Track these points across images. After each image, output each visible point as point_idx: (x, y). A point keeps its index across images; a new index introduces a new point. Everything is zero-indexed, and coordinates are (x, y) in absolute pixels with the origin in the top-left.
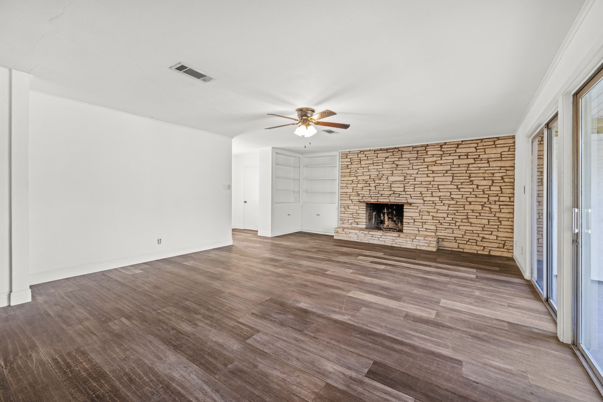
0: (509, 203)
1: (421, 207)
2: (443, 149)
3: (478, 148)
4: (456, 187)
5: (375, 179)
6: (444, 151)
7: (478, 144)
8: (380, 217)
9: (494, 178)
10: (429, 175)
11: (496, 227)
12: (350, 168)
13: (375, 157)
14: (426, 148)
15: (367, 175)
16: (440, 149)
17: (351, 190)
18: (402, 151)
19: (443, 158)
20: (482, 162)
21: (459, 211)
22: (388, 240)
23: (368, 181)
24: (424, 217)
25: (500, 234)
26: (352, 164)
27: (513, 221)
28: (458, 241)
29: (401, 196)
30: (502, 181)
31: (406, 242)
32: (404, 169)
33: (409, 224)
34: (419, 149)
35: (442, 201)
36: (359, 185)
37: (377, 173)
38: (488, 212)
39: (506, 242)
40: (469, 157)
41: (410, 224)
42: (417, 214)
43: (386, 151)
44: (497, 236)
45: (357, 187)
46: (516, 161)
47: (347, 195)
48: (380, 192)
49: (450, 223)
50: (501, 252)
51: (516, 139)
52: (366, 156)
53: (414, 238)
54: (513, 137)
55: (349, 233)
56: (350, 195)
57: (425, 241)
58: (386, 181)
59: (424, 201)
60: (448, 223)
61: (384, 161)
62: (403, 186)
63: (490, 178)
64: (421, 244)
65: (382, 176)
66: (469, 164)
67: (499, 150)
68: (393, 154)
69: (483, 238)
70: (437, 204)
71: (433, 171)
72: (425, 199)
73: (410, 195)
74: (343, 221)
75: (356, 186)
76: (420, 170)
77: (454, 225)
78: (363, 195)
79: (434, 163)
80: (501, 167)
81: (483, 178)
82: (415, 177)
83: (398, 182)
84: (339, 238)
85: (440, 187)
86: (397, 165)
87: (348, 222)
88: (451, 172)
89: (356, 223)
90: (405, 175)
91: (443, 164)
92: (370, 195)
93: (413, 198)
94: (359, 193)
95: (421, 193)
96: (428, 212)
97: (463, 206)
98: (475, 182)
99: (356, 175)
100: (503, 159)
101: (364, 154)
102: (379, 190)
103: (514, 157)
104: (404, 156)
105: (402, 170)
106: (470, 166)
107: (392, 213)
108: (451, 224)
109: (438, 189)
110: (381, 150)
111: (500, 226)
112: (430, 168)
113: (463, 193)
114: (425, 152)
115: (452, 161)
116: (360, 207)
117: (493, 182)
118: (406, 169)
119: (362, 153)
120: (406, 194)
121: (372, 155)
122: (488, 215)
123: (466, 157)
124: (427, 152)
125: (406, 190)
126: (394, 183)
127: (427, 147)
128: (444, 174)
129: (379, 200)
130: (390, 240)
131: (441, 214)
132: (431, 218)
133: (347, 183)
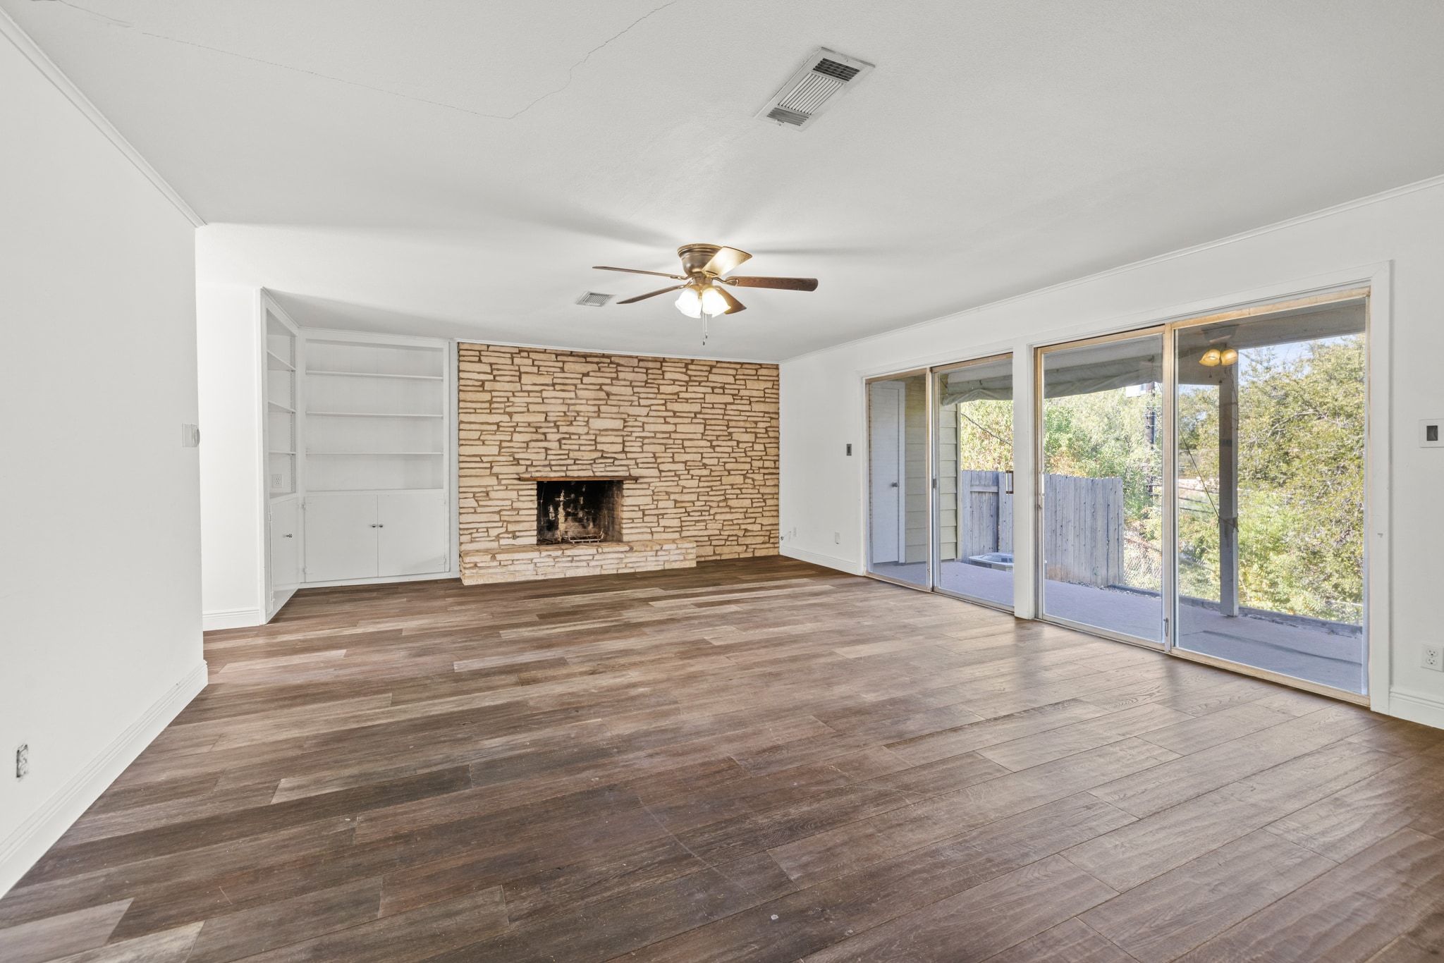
0: (774, 471)
1: (656, 483)
2: (689, 372)
3: (737, 377)
4: (709, 444)
5: (558, 423)
6: (690, 376)
7: (736, 370)
8: (547, 513)
9: (757, 430)
10: (668, 420)
11: (760, 510)
12: (491, 391)
13: (558, 370)
14: (662, 366)
15: (539, 412)
16: (684, 370)
17: (495, 450)
18: (618, 365)
19: (690, 389)
20: (743, 402)
21: (714, 488)
22: (609, 561)
23: (540, 427)
24: (661, 505)
25: (765, 521)
26: (494, 380)
27: (778, 499)
28: (714, 543)
29: (617, 463)
30: (766, 436)
31: (644, 559)
32: (622, 403)
33: (633, 522)
34: (650, 365)
35: (689, 470)
36: (517, 437)
37: (564, 408)
38: (751, 486)
39: (772, 532)
40: (726, 391)
41: (635, 521)
42: (649, 500)
43: (584, 360)
44: (762, 525)
45: (511, 441)
46: (781, 405)
47: (482, 462)
48: (571, 455)
49: (701, 511)
50: (767, 550)
51: (780, 370)
52: (536, 363)
53: (658, 547)
54: (777, 367)
55: (511, 562)
56: (491, 462)
57: (678, 551)
58: (586, 430)
59: (661, 471)
60: (698, 511)
61: (579, 381)
62: (620, 440)
63: (753, 430)
64: (673, 558)
65: (575, 417)
66: (726, 404)
67: (762, 385)
68: (599, 369)
69: (746, 530)
70: (682, 477)
71: (675, 412)
72: (662, 467)
73: (635, 459)
74: (471, 534)
75: (509, 438)
76: (653, 408)
77: (707, 513)
78: (529, 463)
79: (676, 397)
80: (765, 413)
81: (744, 430)
82: (644, 423)
83: (610, 433)
84: (481, 582)
85: (687, 443)
86: (608, 394)
87: (488, 536)
88: (701, 416)
89: (510, 535)
90: (626, 416)
91: (690, 401)
92: (547, 463)
93: (640, 465)
94: (517, 456)
95: (655, 457)
96: (667, 493)
97: (719, 478)
98: (735, 436)
99: (508, 410)
100: (767, 400)
101: (528, 357)
102: (569, 450)
103: (778, 398)
104: (621, 375)
105: (619, 406)
106: (729, 407)
107: (576, 501)
108: (703, 513)
109: (684, 448)
110: (571, 354)
111: (765, 509)
112: (670, 406)
113: (719, 455)
114: (660, 372)
115: (702, 396)
116: (521, 493)
117: (756, 437)
118: (626, 403)
119: (525, 354)
120: (627, 459)
121: (551, 364)
122: (750, 491)
123: (721, 391)
124: (663, 372)
125: (626, 449)
126: (602, 433)
127: (664, 364)
128: (692, 418)
129: (569, 473)
130: (612, 561)
131: (690, 495)
132: (671, 504)
133: (482, 431)
